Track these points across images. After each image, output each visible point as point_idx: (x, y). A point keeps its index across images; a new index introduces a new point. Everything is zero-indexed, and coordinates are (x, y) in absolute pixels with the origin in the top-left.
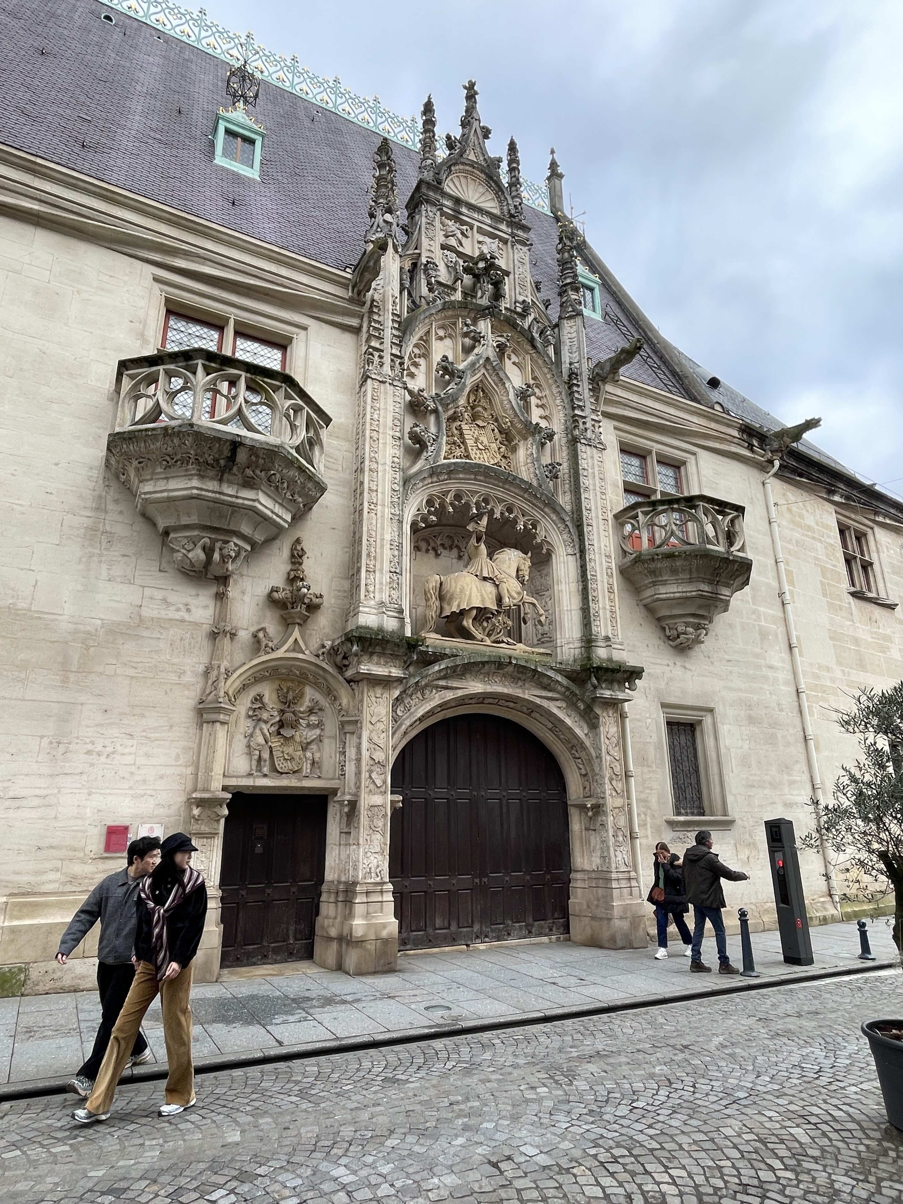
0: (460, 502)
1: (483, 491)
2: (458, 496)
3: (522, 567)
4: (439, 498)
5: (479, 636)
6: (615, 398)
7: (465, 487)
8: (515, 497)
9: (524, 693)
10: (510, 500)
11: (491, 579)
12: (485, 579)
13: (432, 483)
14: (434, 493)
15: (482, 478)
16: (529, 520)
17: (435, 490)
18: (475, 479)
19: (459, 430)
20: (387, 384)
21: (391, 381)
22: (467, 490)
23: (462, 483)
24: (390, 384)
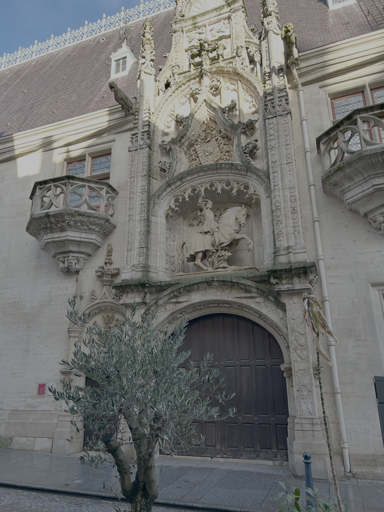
0: (194, 192)
1: (207, 180)
5: (205, 267)
7: (194, 183)
8: (228, 176)
10: (225, 178)
11: (209, 232)
12: (206, 233)
13: (172, 190)
14: (177, 194)
15: (202, 174)
16: (242, 185)
17: (177, 192)
18: (199, 176)
19: (195, 150)
20: (139, 150)
21: (140, 147)
22: (197, 184)
23: (192, 182)
24: (141, 149)
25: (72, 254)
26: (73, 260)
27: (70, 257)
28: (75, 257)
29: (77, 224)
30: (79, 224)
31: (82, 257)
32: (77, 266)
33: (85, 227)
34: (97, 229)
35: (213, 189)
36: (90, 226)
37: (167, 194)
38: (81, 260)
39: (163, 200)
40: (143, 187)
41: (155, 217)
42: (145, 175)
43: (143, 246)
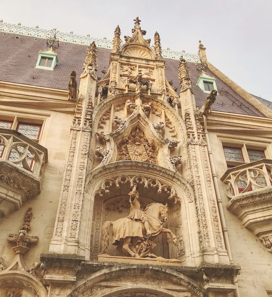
0: (124, 181)
1: (137, 174)
2: (123, 179)
3: (163, 212)
4: (112, 181)
5: (133, 254)
6: (214, 122)
7: (126, 174)
8: (156, 176)
9: (160, 288)
11: (140, 220)
12: (136, 220)
13: (106, 173)
14: (109, 178)
15: (135, 168)
16: (165, 187)
17: (110, 177)
18: (132, 169)
19: (126, 148)
20: (81, 131)
21: (83, 130)
22: (128, 175)
23: (125, 172)
24: (83, 131)
35: (141, 182)
37: (101, 176)
39: (96, 180)
40: (82, 164)
41: (88, 193)
42: (86, 154)
43: (77, 220)
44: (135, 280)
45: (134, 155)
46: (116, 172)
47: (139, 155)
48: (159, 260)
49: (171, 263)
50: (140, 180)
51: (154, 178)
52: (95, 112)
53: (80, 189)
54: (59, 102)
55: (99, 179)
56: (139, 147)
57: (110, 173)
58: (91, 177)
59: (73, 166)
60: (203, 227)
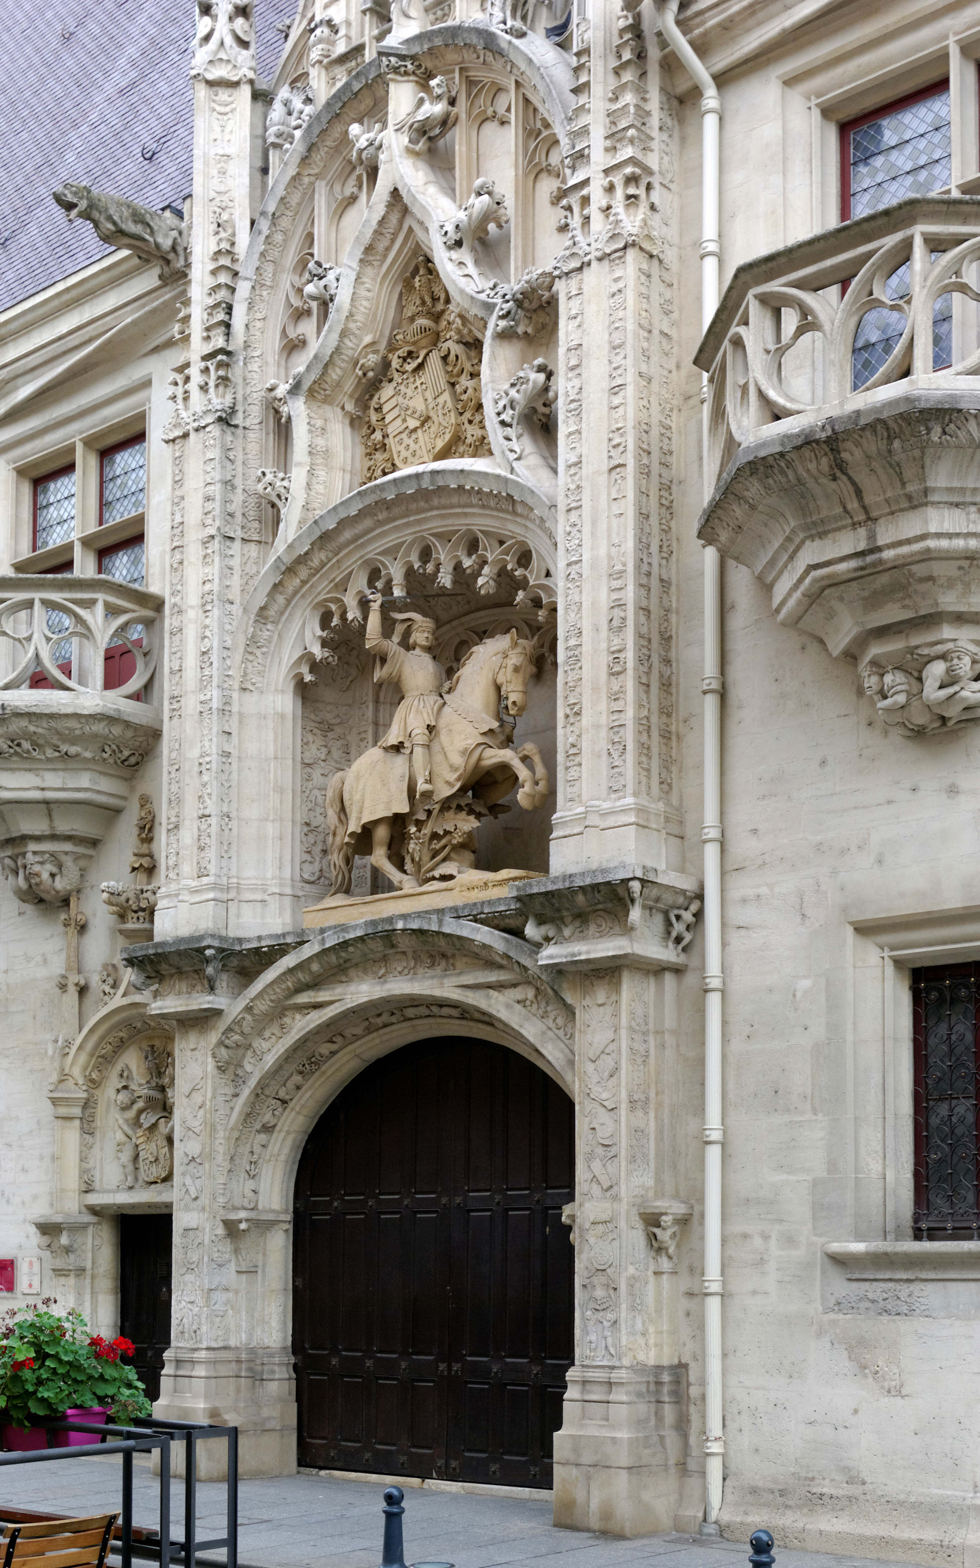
1: (407, 535)
3: (500, 678)
4: (335, 601)
5: (395, 879)
7: (372, 550)
8: (466, 515)
12: (396, 749)
13: (304, 582)
14: (322, 597)
17: (322, 589)
19: (379, 408)
20: (193, 435)
21: (196, 424)
22: (378, 554)
23: (363, 545)
24: (197, 430)
25: (32, 847)
26: (42, 863)
27: (29, 856)
28: (44, 852)
29: (19, 745)
30: (26, 745)
31: (66, 853)
32: (60, 884)
33: (50, 753)
34: (88, 755)
35: (430, 568)
36: (64, 748)
37: (289, 601)
38: (68, 861)
39: (280, 626)
40: (208, 587)
41: (255, 693)
42: (213, 537)
43: (207, 812)
44: (383, 971)
45: (404, 436)
46: (334, 560)
47: (422, 425)
48: (462, 886)
49: (495, 889)
50: (426, 554)
51: (464, 528)
52: (243, 288)
53: (208, 697)
54: (144, 306)
55: (290, 614)
56: (423, 380)
57: (315, 575)
58: (247, 624)
59: (184, 608)
60: (567, 716)
